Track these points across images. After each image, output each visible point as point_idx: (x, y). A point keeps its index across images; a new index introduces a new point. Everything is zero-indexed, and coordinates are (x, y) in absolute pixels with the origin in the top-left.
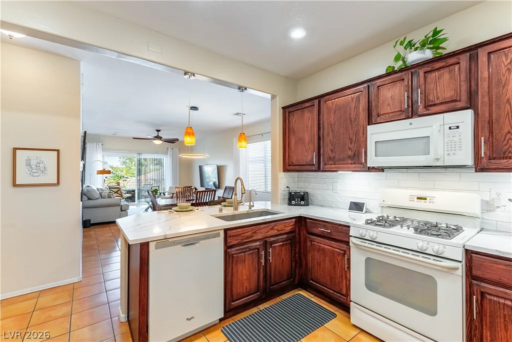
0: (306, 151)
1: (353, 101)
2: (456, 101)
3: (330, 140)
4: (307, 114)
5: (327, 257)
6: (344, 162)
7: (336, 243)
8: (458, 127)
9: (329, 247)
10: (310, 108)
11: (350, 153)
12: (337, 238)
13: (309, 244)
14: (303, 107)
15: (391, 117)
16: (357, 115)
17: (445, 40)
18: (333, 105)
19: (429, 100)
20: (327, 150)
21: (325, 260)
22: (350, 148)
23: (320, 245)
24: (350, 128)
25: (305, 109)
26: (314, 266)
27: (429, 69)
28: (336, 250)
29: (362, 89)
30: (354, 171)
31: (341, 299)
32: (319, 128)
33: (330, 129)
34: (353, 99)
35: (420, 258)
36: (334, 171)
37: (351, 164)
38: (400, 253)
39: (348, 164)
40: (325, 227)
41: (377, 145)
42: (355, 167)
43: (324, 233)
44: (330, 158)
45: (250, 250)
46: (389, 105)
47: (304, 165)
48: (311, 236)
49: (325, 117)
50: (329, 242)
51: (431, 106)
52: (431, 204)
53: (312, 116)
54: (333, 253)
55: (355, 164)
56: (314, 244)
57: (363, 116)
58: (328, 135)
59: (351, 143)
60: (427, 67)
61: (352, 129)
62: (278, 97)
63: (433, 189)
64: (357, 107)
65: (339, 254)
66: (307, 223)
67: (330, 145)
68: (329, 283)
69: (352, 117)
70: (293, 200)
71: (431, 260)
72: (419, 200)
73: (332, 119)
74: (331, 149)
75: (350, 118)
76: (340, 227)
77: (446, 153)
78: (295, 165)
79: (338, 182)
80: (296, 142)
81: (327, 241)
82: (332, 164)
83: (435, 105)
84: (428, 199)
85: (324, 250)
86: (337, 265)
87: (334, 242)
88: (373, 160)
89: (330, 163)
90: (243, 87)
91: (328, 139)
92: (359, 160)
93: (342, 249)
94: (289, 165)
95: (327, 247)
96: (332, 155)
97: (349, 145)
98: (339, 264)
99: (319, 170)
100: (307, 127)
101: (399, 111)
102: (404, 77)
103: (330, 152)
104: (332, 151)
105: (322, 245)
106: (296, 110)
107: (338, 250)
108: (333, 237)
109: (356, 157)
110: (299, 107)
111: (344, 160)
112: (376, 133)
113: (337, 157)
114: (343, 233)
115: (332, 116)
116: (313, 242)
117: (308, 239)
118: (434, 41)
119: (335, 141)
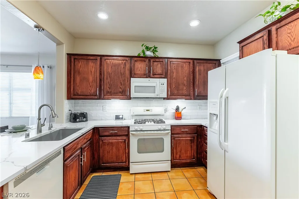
0: (90, 86)
1: (122, 64)
2: (162, 75)
3: (108, 82)
4: (91, 64)
5: (114, 147)
6: (117, 95)
7: (120, 137)
8: (163, 84)
9: (115, 141)
10: (94, 61)
11: (120, 90)
12: (120, 134)
13: (101, 143)
14: (88, 58)
15: (140, 76)
16: (125, 71)
17: (157, 51)
18: (110, 63)
19: (154, 72)
20: (106, 87)
21: (113, 149)
22: (120, 88)
23: (109, 141)
24: (121, 77)
25: (89, 60)
26: (105, 154)
27: (154, 60)
28: (120, 141)
29: (127, 60)
30: (121, 99)
31: (123, 165)
32: (100, 74)
33: (109, 76)
34: (122, 63)
35: (159, 132)
36: (109, 99)
37: (121, 96)
38: (152, 132)
39: (119, 96)
40: (113, 130)
41: (136, 88)
42: (124, 97)
43: (112, 133)
44: (108, 92)
45: (76, 158)
46: (139, 70)
47: (88, 95)
48: (102, 138)
49: (105, 69)
50: (116, 137)
51: (155, 75)
52: (151, 112)
53: (95, 65)
54: (118, 143)
55: (123, 96)
56: (105, 142)
57: (127, 73)
58: (107, 79)
59: (121, 85)
60: (154, 59)
61: (122, 78)
62: (64, 45)
63: (150, 106)
64: (124, 68)
65: (121, 142)
66: (99, 131)
67: (108, 85)
68: (115, 160)
69: (122, 71)
70: (78, 119)
71: (162, 132)
72: (147, 111)
73: (110, 70)
74: (109, 87)
75: (121, 72)
76: (122, 128)
77: (160, 93)
78: (80, 95)
79: (106, 106)
80: (81, 80)
81: (114, 137)
82: (109, 95)
83: (156, 75)
84: (150, 110)
85: (112, 143)
86: (120, 148)
87: (118, 137)
88: (133, 94)
89: (108, 95)
90: (41, 28)
91: (106, 81)
92: (125, 94)
93: (123, 139)
94: (74, 95)
95: (114, 141)
96: (109, 90)
97: (120, 86)
98: (121, 147)
99: (100, 98)
100: (91, 72)
101: (143, 74)
102: (145, 60)
103: (108, 89)
104: (110, 88)
105: (110, 141)
106: (82, 59)
107: (121, 140)
108: (118, 134)
109: (124, 93)
110: (85, 57)
111: (117, 93)
112: (135, 82)
113: (113, 91)
114: (124, 131)
115: (110, 68)
116: (104, 141)
117: (100, 140)
118: (155, 50)
119: (111, 83)
